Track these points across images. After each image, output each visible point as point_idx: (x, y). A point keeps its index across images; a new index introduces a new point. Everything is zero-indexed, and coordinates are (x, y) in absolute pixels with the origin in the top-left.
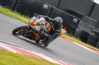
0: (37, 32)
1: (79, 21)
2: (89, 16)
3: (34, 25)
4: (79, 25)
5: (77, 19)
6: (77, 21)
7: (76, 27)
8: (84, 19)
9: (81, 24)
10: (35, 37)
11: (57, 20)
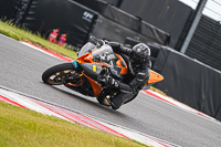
0: (94, 76)
1: (95, 17)
2: (118, 6)
3: (88, 61)
4: (96, 26)
5: (91, 13)
6: (91, 16)
7: (90, 31)
8: (107, 13)
9: (100, 25)
10: (91, 89)
11: (139, 50)
